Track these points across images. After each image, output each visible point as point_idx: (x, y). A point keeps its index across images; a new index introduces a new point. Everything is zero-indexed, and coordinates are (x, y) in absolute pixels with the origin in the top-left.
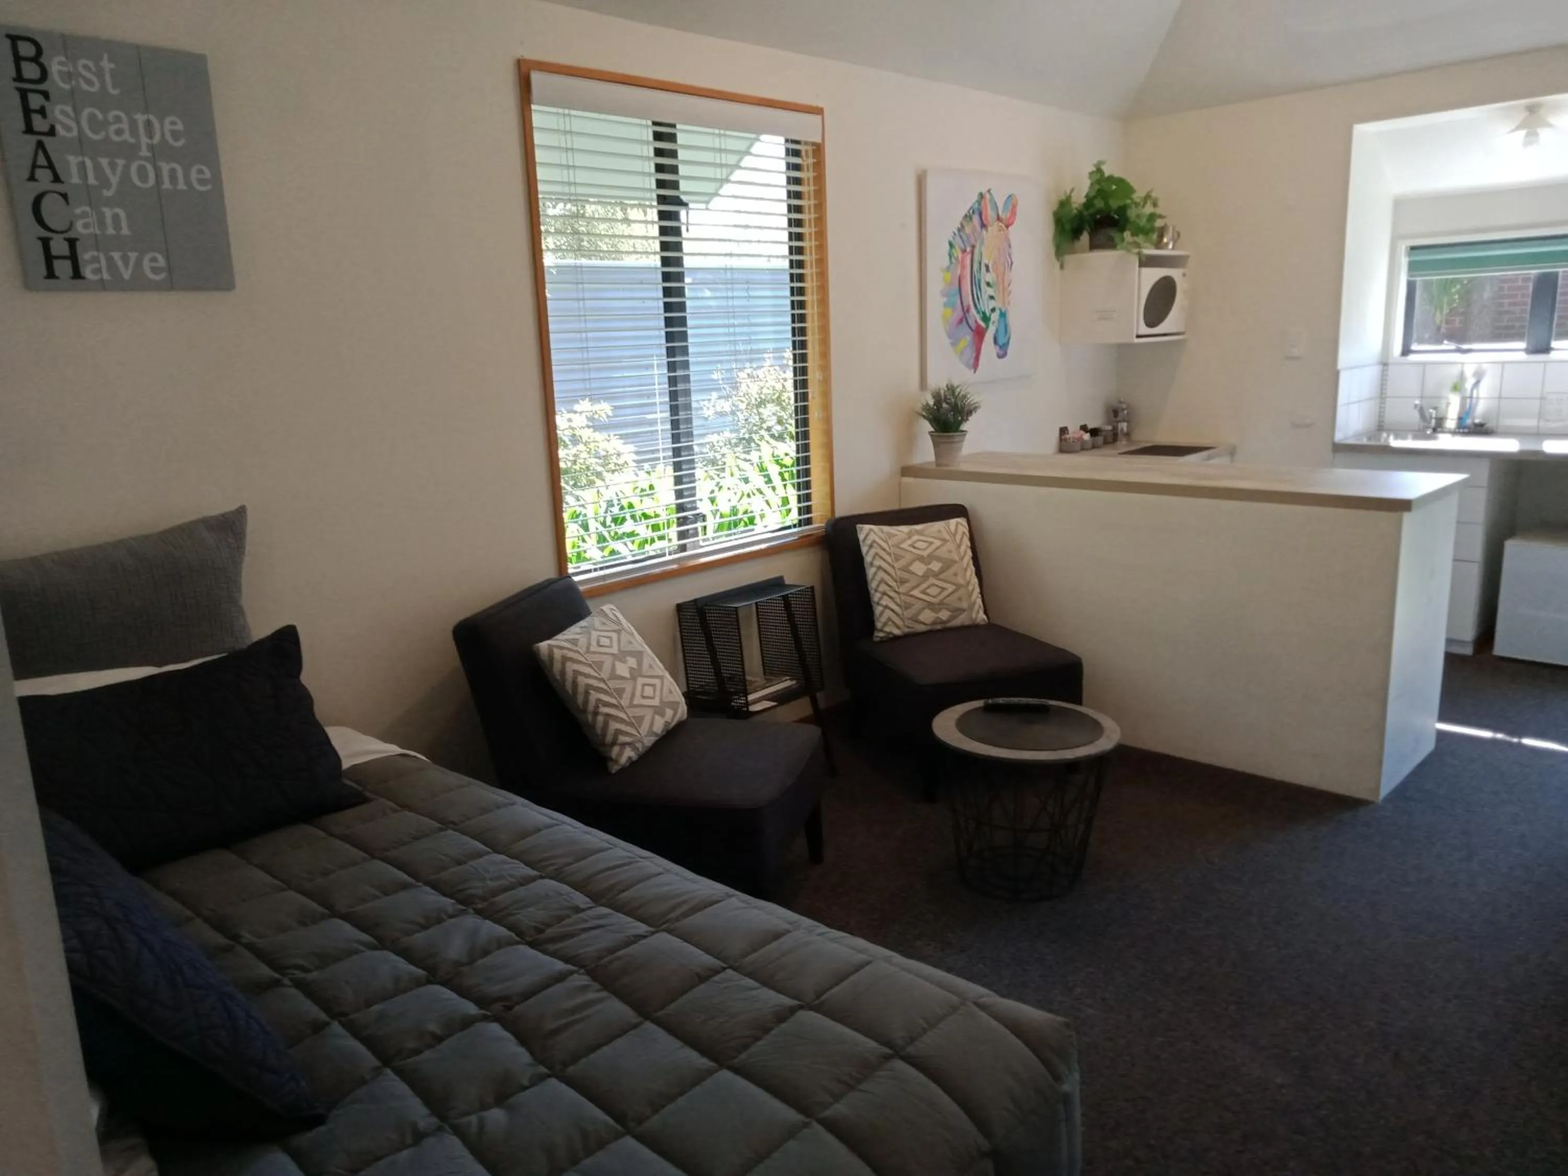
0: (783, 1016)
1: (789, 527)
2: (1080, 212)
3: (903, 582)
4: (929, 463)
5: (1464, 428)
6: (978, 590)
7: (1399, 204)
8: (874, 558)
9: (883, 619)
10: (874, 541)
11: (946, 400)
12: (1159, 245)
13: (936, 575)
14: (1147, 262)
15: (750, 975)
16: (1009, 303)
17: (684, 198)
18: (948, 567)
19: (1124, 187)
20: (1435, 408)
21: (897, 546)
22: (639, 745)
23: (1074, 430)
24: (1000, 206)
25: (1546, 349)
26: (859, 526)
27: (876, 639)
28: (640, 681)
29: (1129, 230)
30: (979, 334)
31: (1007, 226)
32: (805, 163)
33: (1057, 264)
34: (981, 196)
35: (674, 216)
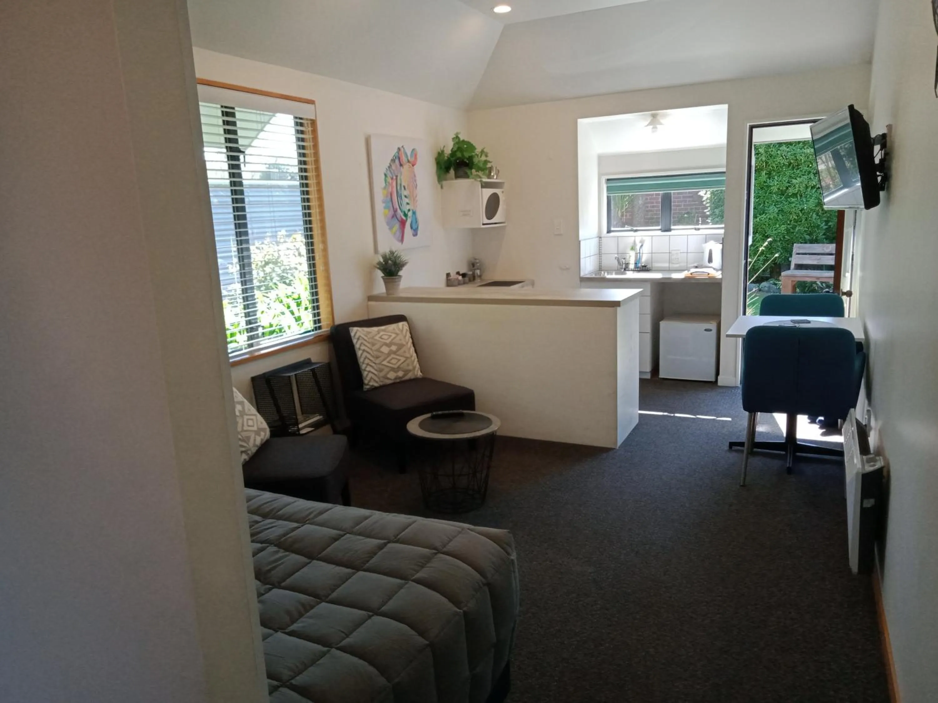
0: (381, 547)
1: (309, 331)
2: (449, 159)
3: (377, 357)
4: (383, 293)
5: (638, 268)
6: (416, 360)
7: (601, 158)
8: (360, 345)
9: (368, 378)
10: (360, 336)
11: (390, 259)
12: (489, 176)
13: (395, 353)
14: (485, 185)
15: (360, 534)
16: (417, 206)
17: (242, 148)
18: (400, 349)
19: (471, 147)
20: (624, 259)
21: (373, 338)
22: (249, 452)
23: (453, 276)
24: (409, 154)
25: (669, 230)
26: (351, 328)
27: (365, 390)
28: (246, 417)
29: (475, 169)
30: (403, 223)
31: (413, 165)
32: (307, 130)
33: (439, 186)
34: (399, 149)
35: (237, 158)
